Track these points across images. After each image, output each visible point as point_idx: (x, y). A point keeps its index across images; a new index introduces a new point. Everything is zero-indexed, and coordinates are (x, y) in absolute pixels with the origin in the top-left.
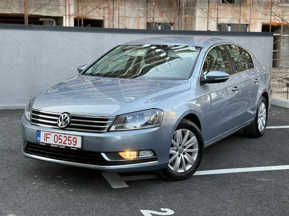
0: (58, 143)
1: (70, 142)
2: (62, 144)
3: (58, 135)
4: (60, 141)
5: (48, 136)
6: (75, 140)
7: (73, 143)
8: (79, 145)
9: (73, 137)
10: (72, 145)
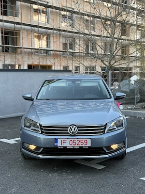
0: (73, 145)
1: (82, 143)
2: (76, 145)
3: (72, 140)
4: (75, 144)
5: (64, 141)
6: (86, 142)
7: (84, 143)
8: (89, 145)
9: (84, 140)
10: (84, 145)
